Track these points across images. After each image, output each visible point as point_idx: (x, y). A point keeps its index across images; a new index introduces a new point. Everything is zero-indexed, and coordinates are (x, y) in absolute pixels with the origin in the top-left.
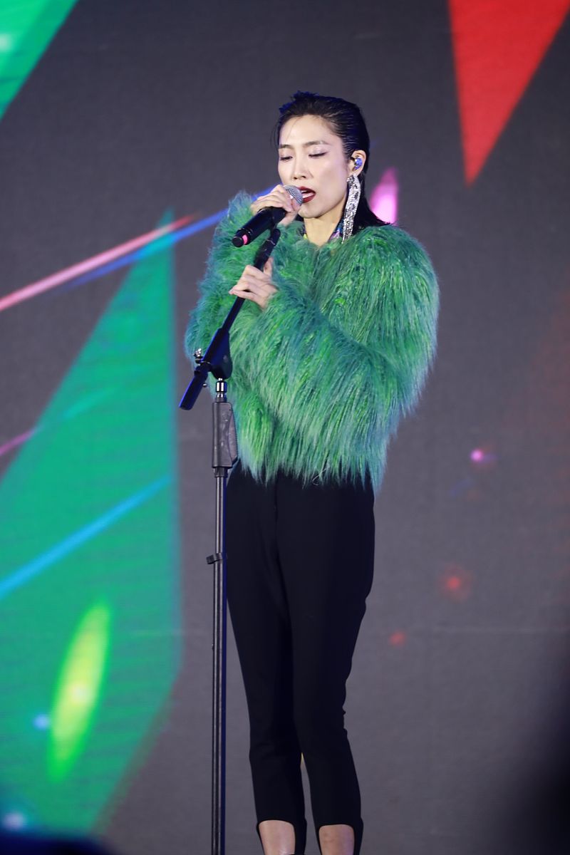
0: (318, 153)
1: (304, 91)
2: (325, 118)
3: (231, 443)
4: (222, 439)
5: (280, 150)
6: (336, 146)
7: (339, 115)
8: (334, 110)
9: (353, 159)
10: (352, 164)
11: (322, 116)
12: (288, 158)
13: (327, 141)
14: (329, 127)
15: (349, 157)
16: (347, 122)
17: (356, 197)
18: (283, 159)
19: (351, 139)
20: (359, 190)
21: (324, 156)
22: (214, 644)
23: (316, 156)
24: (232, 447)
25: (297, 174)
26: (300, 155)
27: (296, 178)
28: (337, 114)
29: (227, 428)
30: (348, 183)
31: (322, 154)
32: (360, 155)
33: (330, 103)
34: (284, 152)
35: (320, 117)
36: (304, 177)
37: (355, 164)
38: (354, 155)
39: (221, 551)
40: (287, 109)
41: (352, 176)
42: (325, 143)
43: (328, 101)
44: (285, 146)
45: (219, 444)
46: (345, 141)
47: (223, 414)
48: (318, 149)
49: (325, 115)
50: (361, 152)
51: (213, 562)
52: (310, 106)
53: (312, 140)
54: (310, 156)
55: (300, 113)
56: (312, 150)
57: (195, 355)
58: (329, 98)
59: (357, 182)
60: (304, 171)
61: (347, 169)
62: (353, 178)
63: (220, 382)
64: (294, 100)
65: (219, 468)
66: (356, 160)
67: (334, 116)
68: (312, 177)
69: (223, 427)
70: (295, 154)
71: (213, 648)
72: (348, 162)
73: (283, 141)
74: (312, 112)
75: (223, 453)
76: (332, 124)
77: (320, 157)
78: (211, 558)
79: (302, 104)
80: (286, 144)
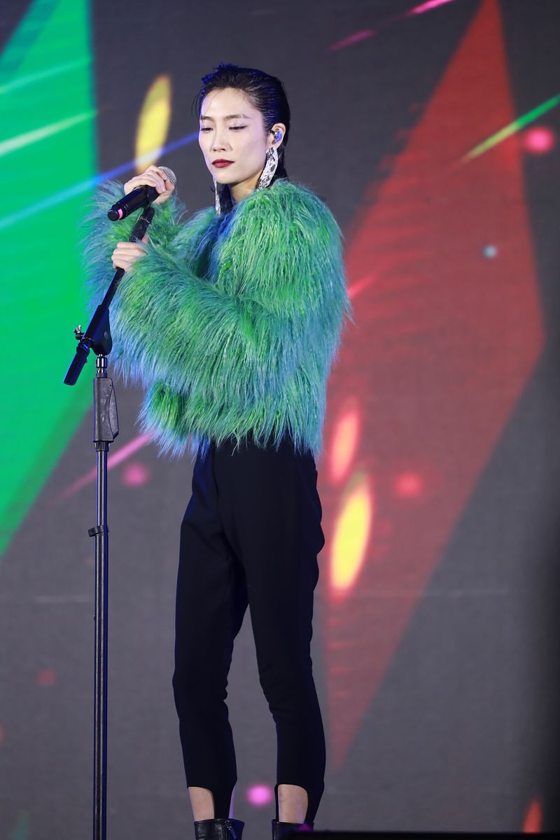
0: (237, 126)
1: (226, 63)
2: (247, 91)
3: (111, 417)
4: (103, 414)
5: (201, 121)
6: (256, 119)
7: (259, 89)
8: (255, 84)
9: (273, 133)
10: (271, 137)
11: (243, 90)
12: (209, 129)
13: (247, 115)
14: (250, 102)
15: (268, 129)
16: (268, 96)
17: (272, 169)
18: (204, 129)
19: (271, 112)
20: (276, 163)
21: (246, 129)
22: (96, 614)
23: (236, 128)
24: (113, 422)
25: (217, 146)
26: (220, 127)
27: (215, 150)
28: (258, 88)
29: (108, 403)
30: (267, 155)
31: (242, 128)
32: (280, 128)
33: (252, 77)
34: (204, 124)
35: (241, 90)
36: (224, 150)
37: (275, 137)
38: (273, 129)
39: (103, 524)
40: (210, 80)
41: (272, 148)
42: (245, 117)
43: (250, 74)
44: (206, 118)
45: (100, 419)
46: (265, 115)
47: (104, 389)
48: (239, 123)
49: (246, 89)
50: (281, 125)
51: (95, 535)
52: (232, 79)
53: (232, 114)
54: (231, 128)
55: (223, 86)
56: (232, 123)
57: (76, 332)
58: (250, 70)
59: (275, 155)
60: (223, 144)
61: (266, 141)
62: (273, 151)
63: (100, 358)
64: (217, 71)
65: (100, 441)
66: (276, 133)
67: (256, 90)
68: (231, 149)
69: (103, 401)
70: (215, 126)
71: (95, 618)
72: (267, 135)
73: (204, 112)
74: (233, 85)
75: (104, 427)
76: (253, 99)
77: (240, 130)
78: (93, 530)
79: (225, 77)
80: (207, 115)
